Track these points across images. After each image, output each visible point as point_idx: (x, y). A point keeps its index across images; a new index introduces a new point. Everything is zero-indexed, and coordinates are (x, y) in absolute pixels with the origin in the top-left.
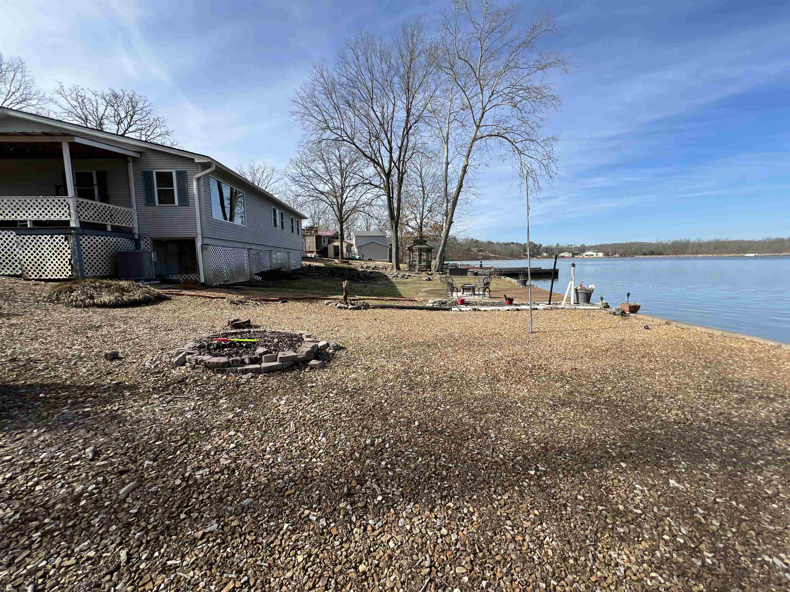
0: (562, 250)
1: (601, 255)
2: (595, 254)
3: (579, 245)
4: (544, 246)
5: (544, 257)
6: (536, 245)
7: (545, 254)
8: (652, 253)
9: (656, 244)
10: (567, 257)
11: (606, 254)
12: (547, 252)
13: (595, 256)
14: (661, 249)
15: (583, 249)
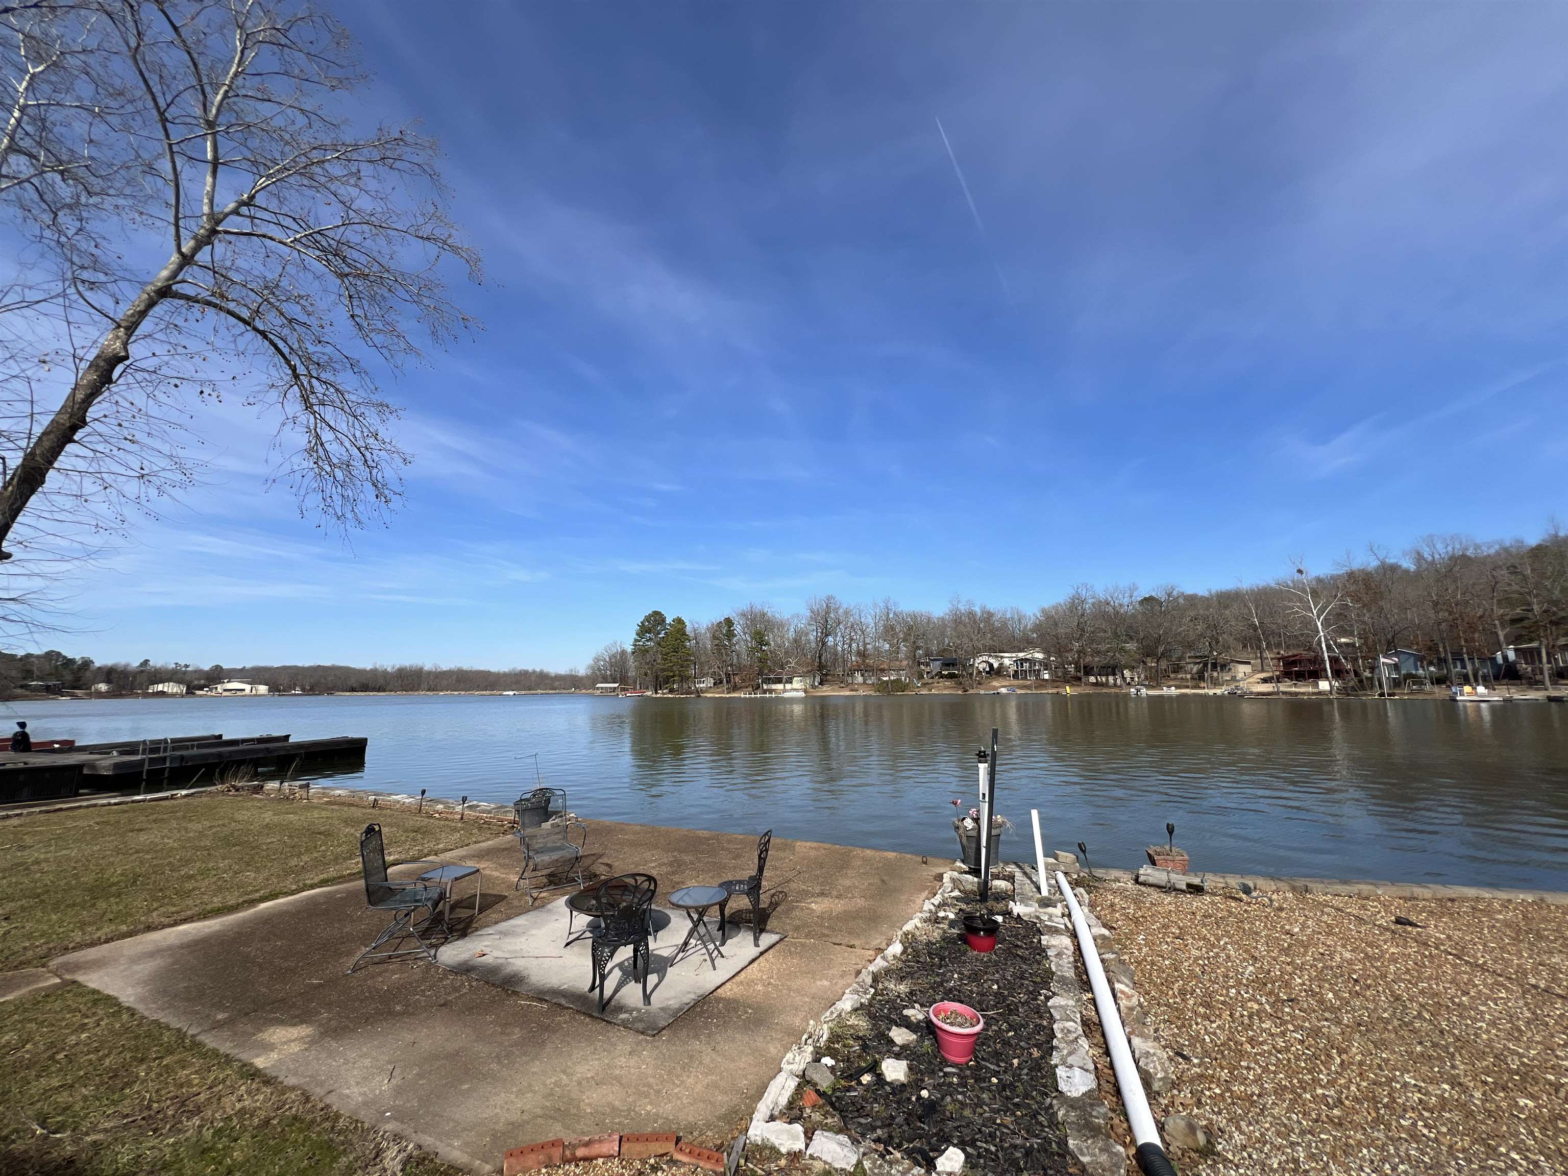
0: (160, 676)
1: (263, 689)
2: (247, 687)
3: (206, 667)
4: (98, 664)
5: (100, 695)
6: (72, 661)
7: (103, 687)
8: (365, 688)
9: (371, 670)
10: (173, 695)
11: (275, 688)
12: (108, 681)
13: (248, 691)
14: (381, 681)
15: (216, 676)
